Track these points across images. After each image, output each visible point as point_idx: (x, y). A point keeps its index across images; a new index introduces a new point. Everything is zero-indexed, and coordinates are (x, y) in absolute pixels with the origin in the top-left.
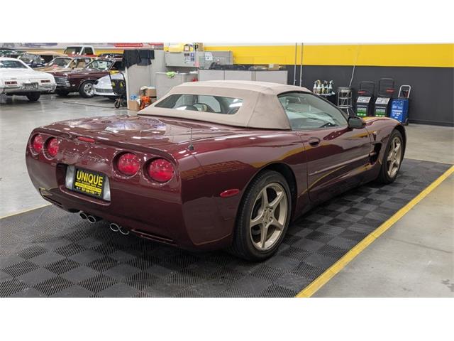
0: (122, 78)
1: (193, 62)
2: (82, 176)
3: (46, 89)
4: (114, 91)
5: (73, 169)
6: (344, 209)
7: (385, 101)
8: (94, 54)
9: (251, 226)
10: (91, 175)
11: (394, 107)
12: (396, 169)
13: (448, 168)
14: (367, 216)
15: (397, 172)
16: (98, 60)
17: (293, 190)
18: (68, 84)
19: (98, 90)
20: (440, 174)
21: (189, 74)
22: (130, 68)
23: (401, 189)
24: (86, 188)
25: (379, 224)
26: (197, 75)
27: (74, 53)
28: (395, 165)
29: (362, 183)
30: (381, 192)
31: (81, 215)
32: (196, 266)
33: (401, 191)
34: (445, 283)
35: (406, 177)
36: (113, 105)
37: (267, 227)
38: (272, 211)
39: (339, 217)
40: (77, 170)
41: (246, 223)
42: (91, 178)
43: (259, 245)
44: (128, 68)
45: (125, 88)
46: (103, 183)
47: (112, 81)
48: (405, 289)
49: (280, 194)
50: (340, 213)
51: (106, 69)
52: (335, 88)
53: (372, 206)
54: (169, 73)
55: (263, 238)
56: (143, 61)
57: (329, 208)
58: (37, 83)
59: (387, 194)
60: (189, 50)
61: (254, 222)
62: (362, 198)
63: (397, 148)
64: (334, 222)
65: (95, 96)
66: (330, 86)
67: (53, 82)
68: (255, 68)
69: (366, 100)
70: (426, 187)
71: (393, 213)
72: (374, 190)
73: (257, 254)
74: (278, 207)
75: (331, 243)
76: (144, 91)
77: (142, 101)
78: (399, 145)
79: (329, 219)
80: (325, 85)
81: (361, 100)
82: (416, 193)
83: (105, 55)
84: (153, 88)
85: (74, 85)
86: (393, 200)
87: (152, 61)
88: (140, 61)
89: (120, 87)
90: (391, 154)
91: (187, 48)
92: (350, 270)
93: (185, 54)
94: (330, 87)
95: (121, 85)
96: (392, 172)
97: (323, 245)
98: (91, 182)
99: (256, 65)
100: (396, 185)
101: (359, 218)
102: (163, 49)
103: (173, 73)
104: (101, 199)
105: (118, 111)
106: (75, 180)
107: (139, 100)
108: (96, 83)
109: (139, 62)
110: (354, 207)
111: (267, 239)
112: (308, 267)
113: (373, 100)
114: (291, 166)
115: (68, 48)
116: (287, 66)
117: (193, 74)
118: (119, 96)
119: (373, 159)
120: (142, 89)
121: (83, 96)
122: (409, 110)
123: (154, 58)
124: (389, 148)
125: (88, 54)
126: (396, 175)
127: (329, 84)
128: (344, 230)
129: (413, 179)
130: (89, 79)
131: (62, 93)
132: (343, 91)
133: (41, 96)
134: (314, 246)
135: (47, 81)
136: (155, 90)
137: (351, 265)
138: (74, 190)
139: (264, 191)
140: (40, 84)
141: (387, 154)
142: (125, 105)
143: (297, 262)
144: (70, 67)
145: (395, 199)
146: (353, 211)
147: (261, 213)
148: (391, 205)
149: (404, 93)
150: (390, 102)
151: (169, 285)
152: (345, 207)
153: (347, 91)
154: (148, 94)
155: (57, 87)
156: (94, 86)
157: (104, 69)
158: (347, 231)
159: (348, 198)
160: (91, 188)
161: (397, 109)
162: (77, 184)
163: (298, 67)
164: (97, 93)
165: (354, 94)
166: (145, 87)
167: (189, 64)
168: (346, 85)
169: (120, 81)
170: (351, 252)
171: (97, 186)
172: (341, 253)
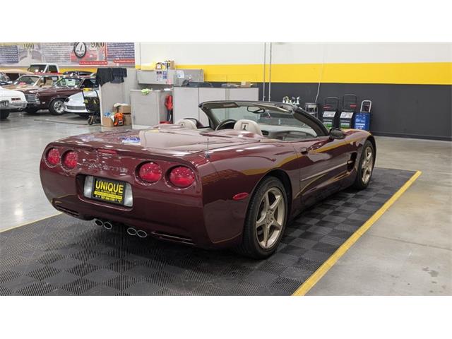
0: (96, 96)
1: (165, 80)
2: (101, 185)
3: (16, 107)
4: (87, 108)
5: (91, 179)
6: (327, 212)
7: (348, 115)
8: (59, 72)
9: (257, 227)
10: (110, 184)
11: (357, 120)
12: (368, 176)
13: (413, 175)
14: (349, 218)
15: (370, 178)
16: (67, 78)
17: (288, 194)
18: (38, 102)
19: (69, 107)
20: (406, 180)
21: (163, 92)
22: (104, 86)
23: (375, 193)
24: (104, 195)
25: (361, 224)
26: (171, 92)
27: (37, 71)
28: (368, 173)
29: (342, 188)
30: (357, 197)
31: (96, 222)
32: (207, 264)
33: (375, 195)
34: (426, 270)
35: (377, 183)
36: (86, 122)
37: (269, 227)
38: (273, 213)
39: (324, 219)
40: (96, 180)
41: (253, 224)
42: (110, 187)
43: (263, 244)
44: (101, 85)
45: (99, 105)
46: (124, 191)
47: (85, 98)
48: (393, 276)
49: (278, 197)
50: (325, 216)
51: (76, 86)
52: (302, 104)
53: (352, 209)
54: (144, 91)
55: (266, 237)
56: (116, 79)
57: (314, 211)
58: (8, 101)
59: (363, 199)
60: (162, 68)
61: (259, 223)
62: (342, 202)
63: (369, 156)
64: (322, 223)
65: (65, 113)
66: (298, 101)
67: (23, 100)
68: (229, 85)
69: (331, 114)
70: (396, 191)
71: (371, 214)
72: (351, 195)
73: (261, 252)
74: (277, 210)
75: (323, 241)
76: (118, 108)
77: (115, 118)
78: (370, 154)
79: (316, 221)
80: (293, 101)
81: (327, 114)
82: (389, 197)
83: (70, 73)
84: (127, 105)
85: (44, 103)
86: (370, 203)
87: (125, 79)
88: (114, 78)
89: (93, 105)
90: (365, 163)
91: (159, 67)
92: (344, 263)
93: (157, 72)
94: (298, 103)
95: (95, 102)
96: (366, 179)
97: (316, 242)
98: (111, 190)
99: (230, 83)
100: (369, 190)
101: (342, 219)
102: (134, 67)
103: (147, 90)
104: (122, 205)
105: (91, 127)
106: (94, 189)
107: (112, 117)
108: (67, 100)
109: (112, 80)
110: (337, 209)
111: (269, 238)
112: (307, 261)
113: (338, 114)
114: (287, 171)
115: (32, 66)
116: (258, 83)
117: (167, 91)
118: (92, 113)
119: (350, 167)
120: (115, 106)
121: (53, 113)
122: (370, 123)
123: (126, 76)
124: (363, 158)
125: (52, 72)
126: (369, 181)
127: (296, 100)
128: (331, 229)
129: (384, 184)
130: (59, 97)
131: (31, 111)
132: (309, 107)
133: (10, 114)
134: (308, 244)
135: (17, 99)
136: (129, 108)
137: (344, 258)
138: (94, 198)
139: (266, 195)
140: (11, 102)
141: (361, 163)
142: (99, 121)
143: (296, 258)
144: (37, 85)
145: (371, 202)
146: (336, 213)
147: (264, 215)
148: (369, 208)
149: (366, 108)
150: (354, 116)
151: (187, 281)
152: (328, 210)
153: (314, 107)
154: (122, 111)
155: (28, 105)
156: (65, 103)
157: (73, 87)
158: (334, 231)
159: (331, 203)
160: (111, 196)
161: (360, 122)
162: (96, 192)
163: (267, 84)
164: (69, 111)
165: (320, 110)
166: (118, 104)
167: (162, 81)
168: (312, 101)
169: (93, 98)
170: (341, 248)
171: (117, 193)
172: (333, 250)
